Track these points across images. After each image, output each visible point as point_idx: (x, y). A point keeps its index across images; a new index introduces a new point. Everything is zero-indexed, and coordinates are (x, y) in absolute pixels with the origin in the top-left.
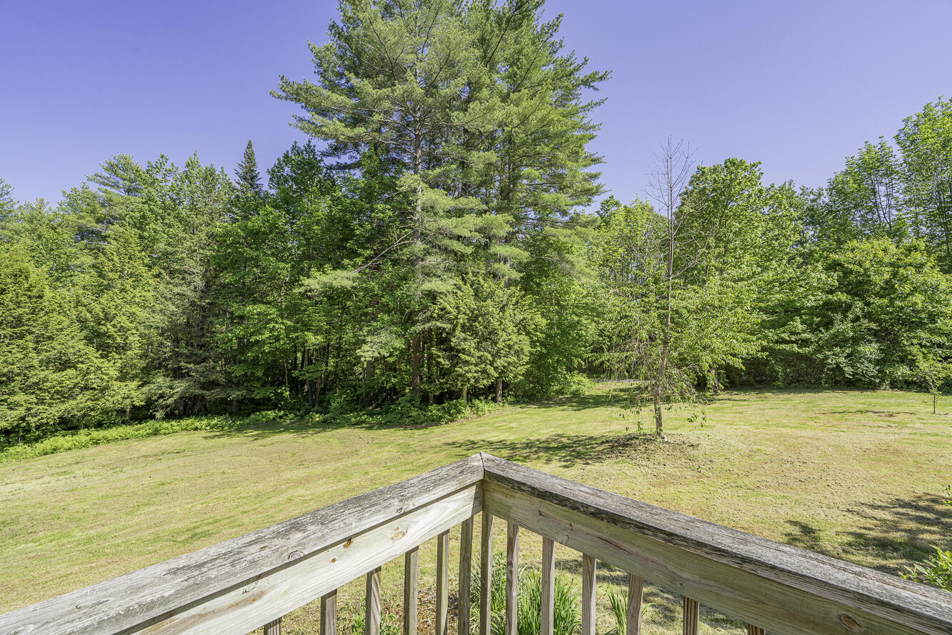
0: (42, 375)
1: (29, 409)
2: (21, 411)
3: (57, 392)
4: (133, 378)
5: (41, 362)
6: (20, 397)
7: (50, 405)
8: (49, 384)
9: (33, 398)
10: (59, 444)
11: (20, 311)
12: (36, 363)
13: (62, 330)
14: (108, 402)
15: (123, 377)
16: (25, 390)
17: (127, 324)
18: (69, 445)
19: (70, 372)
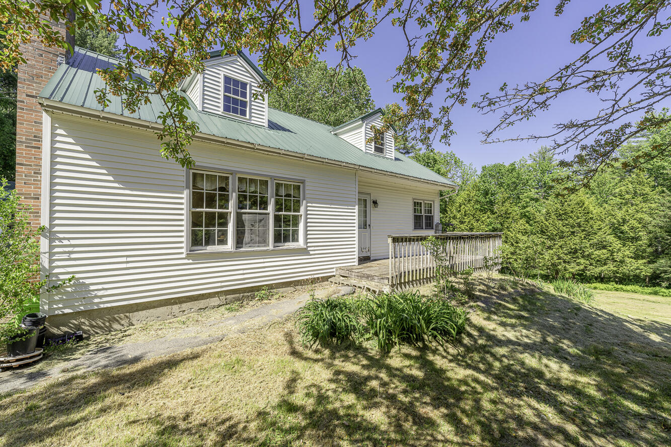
0: (590, 251)
1: (586, 267)
2: (582, 267)
3: (598, 261)
4: (643, 258)
5: (591, 244)
6: (582, 261)
7: (596, 267)
8: (594, 256)
9: (588, 262)
10: (597, 286)
11: (579, 220)
12: (588, 245)
13: (601, 229)
14: (625, 269)
15: (637, 257)
16: (583, 257)
17: (637, 225)
18: (603, 288)
19: (605, 251)
